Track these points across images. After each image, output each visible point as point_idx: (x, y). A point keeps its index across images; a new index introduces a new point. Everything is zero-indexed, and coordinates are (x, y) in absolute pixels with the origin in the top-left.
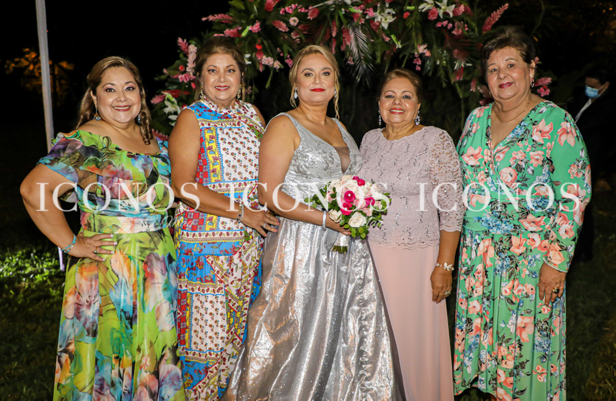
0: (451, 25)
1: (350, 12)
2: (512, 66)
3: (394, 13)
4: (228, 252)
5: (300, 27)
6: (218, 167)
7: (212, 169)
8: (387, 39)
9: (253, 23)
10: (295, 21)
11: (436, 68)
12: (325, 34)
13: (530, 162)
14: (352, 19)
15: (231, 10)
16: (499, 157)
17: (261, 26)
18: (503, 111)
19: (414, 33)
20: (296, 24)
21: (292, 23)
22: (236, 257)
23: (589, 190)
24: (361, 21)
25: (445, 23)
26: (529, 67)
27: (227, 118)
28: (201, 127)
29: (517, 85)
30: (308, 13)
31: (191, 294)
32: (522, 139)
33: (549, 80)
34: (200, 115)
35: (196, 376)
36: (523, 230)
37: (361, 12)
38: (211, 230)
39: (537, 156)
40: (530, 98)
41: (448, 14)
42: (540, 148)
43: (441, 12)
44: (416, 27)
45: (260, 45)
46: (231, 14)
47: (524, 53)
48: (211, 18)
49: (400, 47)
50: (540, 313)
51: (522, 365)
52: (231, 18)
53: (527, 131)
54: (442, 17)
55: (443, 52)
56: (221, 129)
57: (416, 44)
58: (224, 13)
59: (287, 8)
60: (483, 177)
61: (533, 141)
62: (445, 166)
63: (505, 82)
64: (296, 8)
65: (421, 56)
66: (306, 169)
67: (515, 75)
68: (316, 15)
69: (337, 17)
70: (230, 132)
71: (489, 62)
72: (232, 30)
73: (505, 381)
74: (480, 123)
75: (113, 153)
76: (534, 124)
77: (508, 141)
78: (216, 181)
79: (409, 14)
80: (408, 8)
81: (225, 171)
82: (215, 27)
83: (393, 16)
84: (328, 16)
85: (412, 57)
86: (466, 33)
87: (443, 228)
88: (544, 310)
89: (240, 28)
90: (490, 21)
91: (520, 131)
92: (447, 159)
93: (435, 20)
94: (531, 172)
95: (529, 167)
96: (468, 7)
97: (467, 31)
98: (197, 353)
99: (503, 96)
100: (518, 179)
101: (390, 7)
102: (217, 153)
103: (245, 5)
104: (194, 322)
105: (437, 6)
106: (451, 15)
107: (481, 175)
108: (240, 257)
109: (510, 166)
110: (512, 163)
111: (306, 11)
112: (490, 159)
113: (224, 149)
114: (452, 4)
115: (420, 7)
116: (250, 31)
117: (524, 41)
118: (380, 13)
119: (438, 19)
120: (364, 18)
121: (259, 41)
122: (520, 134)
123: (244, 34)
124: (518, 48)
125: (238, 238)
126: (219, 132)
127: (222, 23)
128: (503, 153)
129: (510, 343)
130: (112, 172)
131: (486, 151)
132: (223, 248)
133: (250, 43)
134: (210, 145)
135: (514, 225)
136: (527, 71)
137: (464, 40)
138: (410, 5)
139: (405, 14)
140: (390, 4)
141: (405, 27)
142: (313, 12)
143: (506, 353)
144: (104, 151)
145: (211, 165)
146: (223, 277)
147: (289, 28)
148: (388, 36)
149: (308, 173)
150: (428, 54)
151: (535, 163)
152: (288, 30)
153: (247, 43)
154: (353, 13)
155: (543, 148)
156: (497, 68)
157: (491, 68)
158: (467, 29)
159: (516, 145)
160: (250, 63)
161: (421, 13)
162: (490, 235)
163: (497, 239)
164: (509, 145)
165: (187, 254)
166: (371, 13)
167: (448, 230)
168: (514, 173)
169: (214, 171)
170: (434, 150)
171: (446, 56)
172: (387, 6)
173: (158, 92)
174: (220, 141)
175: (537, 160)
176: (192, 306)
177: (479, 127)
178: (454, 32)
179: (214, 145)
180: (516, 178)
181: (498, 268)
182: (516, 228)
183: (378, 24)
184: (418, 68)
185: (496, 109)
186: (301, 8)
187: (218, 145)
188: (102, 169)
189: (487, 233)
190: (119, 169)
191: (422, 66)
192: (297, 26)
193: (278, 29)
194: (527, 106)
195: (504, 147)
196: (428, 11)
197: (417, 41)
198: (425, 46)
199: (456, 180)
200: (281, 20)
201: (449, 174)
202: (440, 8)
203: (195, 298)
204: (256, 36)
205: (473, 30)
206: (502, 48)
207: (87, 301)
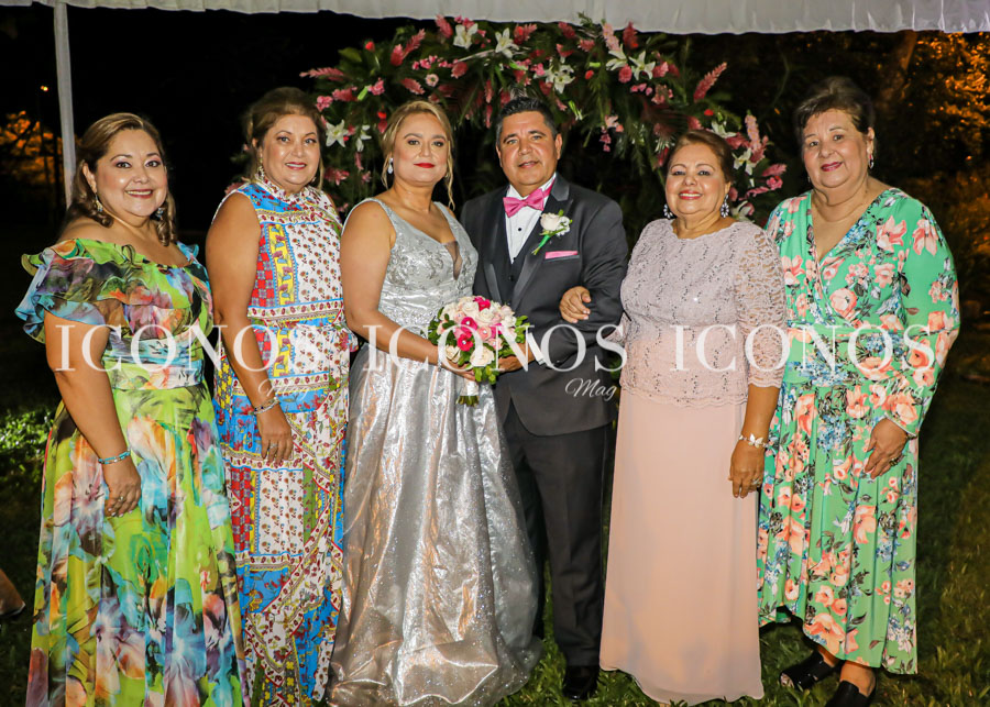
0: (650, 90)
1: (512, 69)
2: (840, 137)
3: (572, 71)
4: (308, 407)
5: (440, 88)
6: (289, 283)
7: (280, 285)
8: (563, 108)
9: (373, 81)
10: (433, 80)
11: (630, 147)
12: (475, 99)
13: (874, 281)
14: (514, 78)
15: (341, 62)
16: (828, 273)
17: (385, 85)
18: (828, 205)
19: (599, 100)
20: (434, 84)
21: (429, 82)
22: (319, 411)
23: (957, 318)
24: (525, 81)
25: (643, 86)
26: (866, 139)
27: (296, 209)
28: (262, 221)
29: (848, 165)
30: (451, 69)
31: (257, 471)
32: (862, 246)
33: (783, 168)
34: (259, 204)
35: (266, 592)
36: (862, 380)
37: (526, 69)
38: (281, 375)
39: (885, 270)
40: (868, 185)
41: (646, 75)
42: (889, 258)
43: (636, 72)
44: (602, 91)
45: (383, 112)
46: (342, 68)
47: (857, 118)
48: (313, 73)
49: (581, 118)
50: (885, 501)
51: (860, 579)
52: (341, 74)
53: (868, 233)
54: (637, 78)
55: (639, 126)
56: (290, 226)
57: (602, 115)
58: (332, 67)
59: (421, 61)
60: (803, 302)
61: (879, 248)
62: (758, 285)
63: (831, 161)
64: (435, 62)
65: (611, 131)
66: (403, 277)
67: (844, 151)
68: (462, 72)
69: (492, 76)
70: (303, 230)
71: (806, 131)
72: (343, 91)
73: (833, 605)
74: (795, 220)
75: (140, 268)
76: (878, 224)
77: (841, 249)
78: (287, 303)
79: (592, 73)
80: (592, 64)
81: (301, 288)
82: (321, 87)
83: (571, 75)
84: (481, 73)
85: (598, 134)
86: (669, 101)
87: (753, 380)
88: (891, 497)
89: (355, 89)
90: (703, 86)
91: (859, 234)
92: (764, 274)
93: (628, 83)
94: (876, 296)
95: (873, 288)
96: (674, 66)
97: (672, 99)
98: (269, 558)
99: (828, 182)
100: (858, 305)
101: (566, 64)
102: (289, 262)
103: (362, 56)
104: (262, 513)
105: (631, 63)
106: (651, 76)
107: (801, 299)
108: (325, 411)
109: (847, 287)
110: (849, 282)
111: (450, 66)
112: (814, 275)
113: (300, 256)
114: (652, 61)
115: (608, 64)
116: (369, 93)
117: (857, 99)
118: (553, 70)
119: (633, 82)
120: (532, 77)
121: (382, 107)
122: (859, 238)
123: (361, 97)
124: (849, 110)
125: (322, 384)
126: (288, 230)
127: (329, 81)
128: (835, 267)
129: (840, 548)
130: (144, 298)
131: (809, 263)
132: (300, 400)
133: (369, 110)
134: (278, 249)
135: (849, 373)
136: (862, 144)
137: (669, 111)
138: (595, 62)
139: (587, 73)
140: (566, 59)
141: (588, 92)
142: (459, 68)
143: (835, 563)
144: (125, 266)
145: (280, 280)
146: (301, 444)
147: (425, 89)
148: (565, 103)
149: (407, 282)
150: (619, 129)
151: (880, 280)
152: (423, 92)
153: (364, 110)
154: (516, 71)
155: (894, 259)
156: (817, 140)
157: (808, 140)
158: (671, 96)
159: (853, 254)
160: (369, 137)
161: (609, 72)
162: (813, 388)
163: (822, 395)
164: (843, 254)
165: (246, 413)
166: (540, 72)
167: (758, 384)
168: (852, 297)
169: (284, 288)
170: (744, 259)
171: (644, 133)
172: (563, 61)
173: (235, 178)
174: (293, 244)
175: (885, 277)
176: (259, 489)
177: (795, 227)
178: (654, 100)
179: (284, 249)
180: (855, 304)
181: (822, 438)
182: (852, 377)
183: (549, 86)
184: (607, 149)
185: (817, 201)
186: (442, 62)
187: (290, 249)
188: (129, 294)
189: (808, 386)
190: (154, 293)
191: (613, 145)
192: (437, 86)
193: (409, 91)
194: (865, 197)
195: (835, 258)
196: (618, 71)
197: (604, 111)
198: (616, 118)
199: (776, 307)
200: (414, 78)
201: (765, 297)
202: (636, 66)
203: (262, 477)
204: (378, 100)
205: (681, 97)
206: (824, 111)
207: (87, 493)
